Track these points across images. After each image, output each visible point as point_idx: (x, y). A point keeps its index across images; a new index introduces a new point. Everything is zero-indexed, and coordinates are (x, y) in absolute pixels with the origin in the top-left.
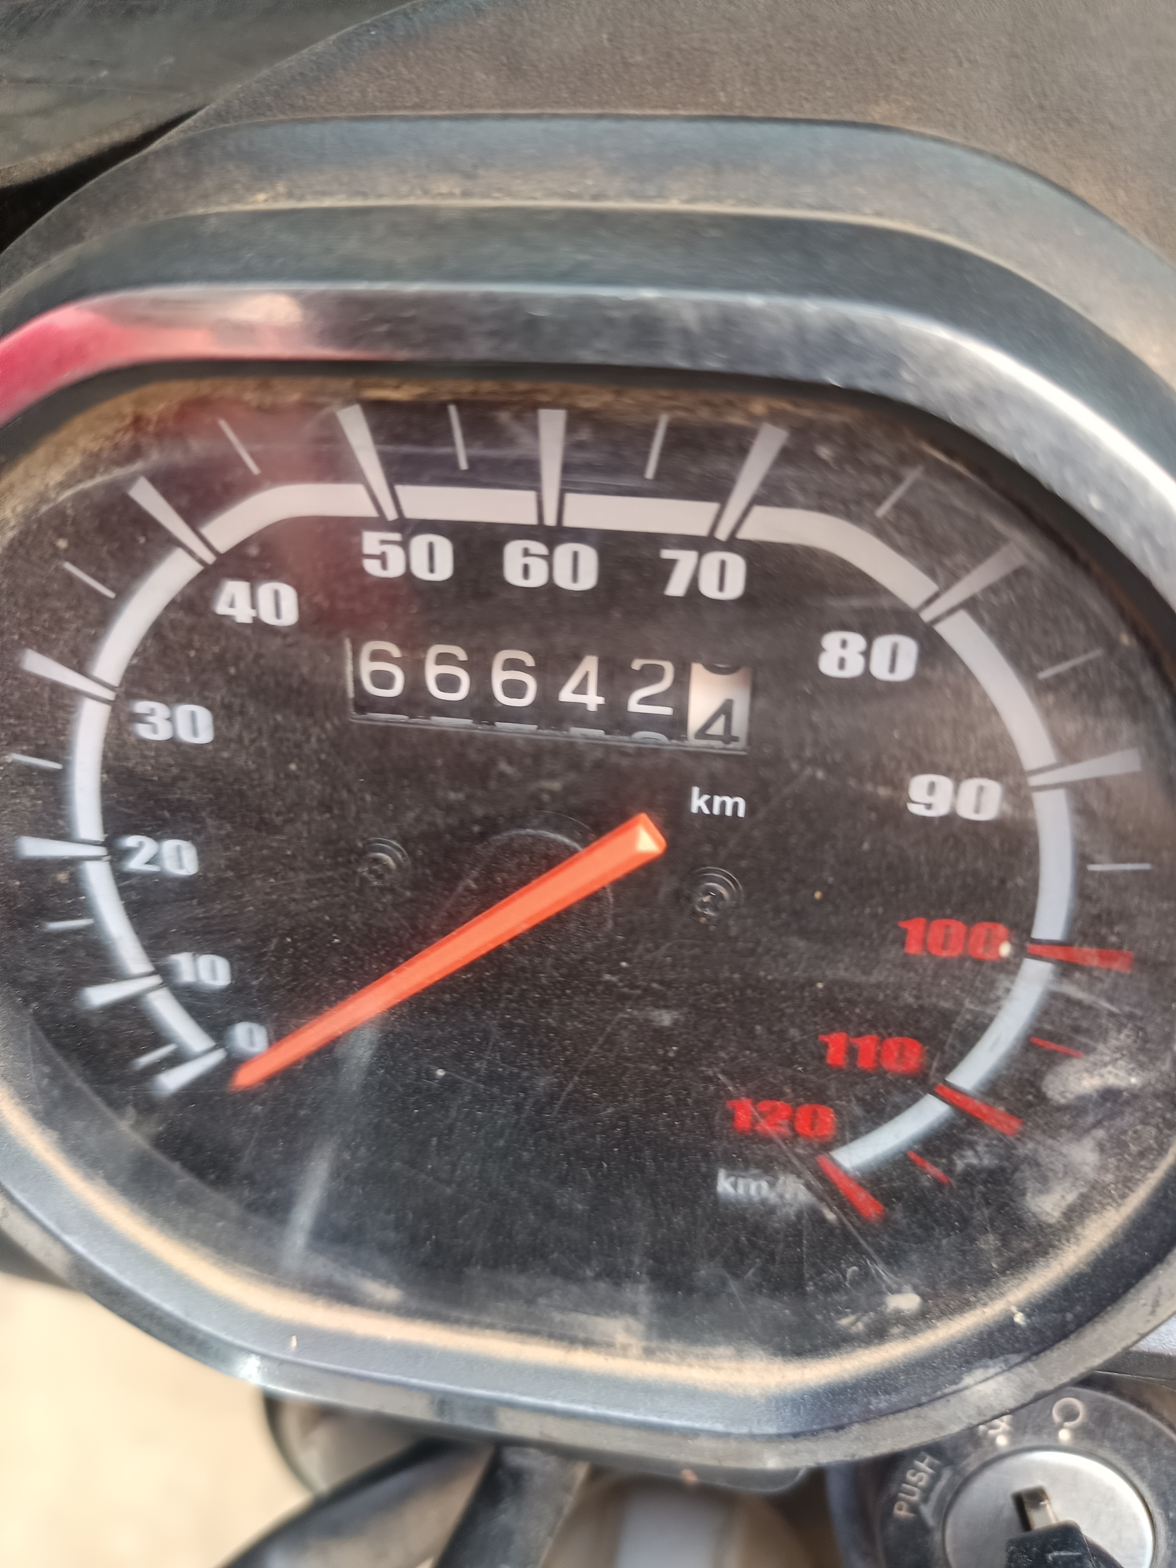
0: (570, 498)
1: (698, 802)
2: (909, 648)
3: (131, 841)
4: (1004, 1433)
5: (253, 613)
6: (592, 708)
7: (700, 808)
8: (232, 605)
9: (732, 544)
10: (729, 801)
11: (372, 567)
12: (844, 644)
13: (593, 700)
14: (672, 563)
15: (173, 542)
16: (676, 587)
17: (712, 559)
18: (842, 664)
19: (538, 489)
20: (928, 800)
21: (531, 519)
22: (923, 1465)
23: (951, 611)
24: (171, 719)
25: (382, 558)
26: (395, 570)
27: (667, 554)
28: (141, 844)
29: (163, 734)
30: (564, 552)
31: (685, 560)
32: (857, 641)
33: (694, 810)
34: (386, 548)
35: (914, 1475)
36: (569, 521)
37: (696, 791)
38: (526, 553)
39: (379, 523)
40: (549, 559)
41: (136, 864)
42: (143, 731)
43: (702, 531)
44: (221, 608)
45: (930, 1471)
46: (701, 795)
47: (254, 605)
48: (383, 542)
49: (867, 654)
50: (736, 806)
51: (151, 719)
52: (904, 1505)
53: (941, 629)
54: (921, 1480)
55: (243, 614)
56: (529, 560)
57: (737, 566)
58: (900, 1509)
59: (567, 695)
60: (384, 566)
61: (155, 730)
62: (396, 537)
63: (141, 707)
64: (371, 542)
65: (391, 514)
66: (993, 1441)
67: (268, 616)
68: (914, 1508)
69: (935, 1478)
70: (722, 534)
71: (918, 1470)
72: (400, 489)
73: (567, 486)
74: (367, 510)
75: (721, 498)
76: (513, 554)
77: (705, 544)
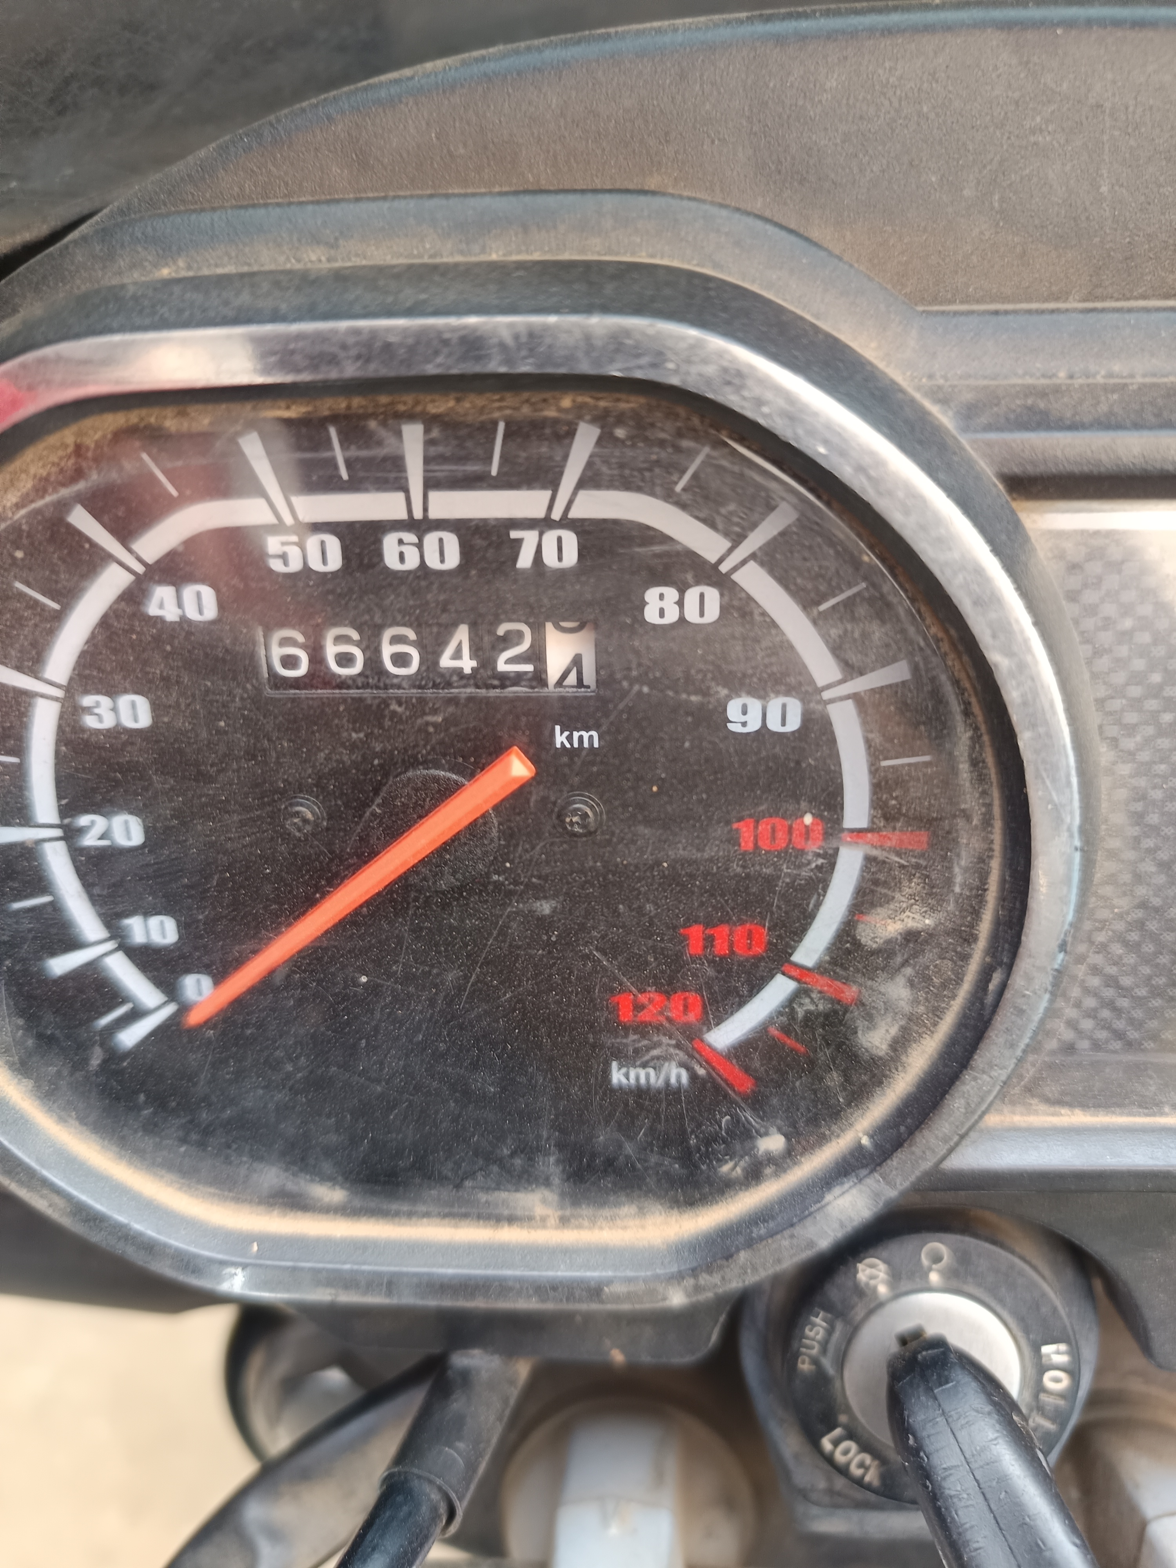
0: (432, 494)
1: (560, 739)
2: (713, 595)
3: (84, 820)
4: (883, 1282)
5: (180, 612)
6: (467, 671)
7: (562, 743)
8: (161, 606)
9: (566, 523)
10: (586, 735)
11: (276, 566)
12: (662, 597)
13: (467, 664)
14: (519, 542)
15: (107, 557)
16: (525, 560)
17: (551, 536)
18: (662, 613)
19: (406, 491)
20: (743, 719)
21: (403, 515)
22: (818, 1320)
23: (744, 563)
24: (114, 709)
25: (284, 557)
26: (295, 566)
27: (514, 534)
28: (93, 823)
29: (108, 723)
30: (431, 539)
31: (529, 538)
32: (671, 593)
33: (558, 745)
34: (286, 548)
35: (811, 1330)
36: (433, 514)
37: (558, 728)
38: (401, 542)
39: (279, 528)
40: (420, 546)
41: (90, 840)
42: (90, 722)
43: (540, 513)
45: (824, 1324)
46: (562, 733)
47: (180, 605)
48: (284, 544)
49: (680, 603)
50: (591, 737)
51: (96, 711)
52: (807, 1359)
53: (735, 577)
54: (817, 1333)
55: (171, 614)
56: (404, 548)
57: (570, 540)
58: (803, 1363)
59: (446, 661)
60: (286, 564)
61: (100, 718)
62: (294, 538)
63: (88, 701)
64: (273, 544)
65: (288, 520)
66: (875, 1290)
67: (192, 614)
68: (815, 1362)
69: (830, 1332)
70: (556, 515)
71: (814, 1325)
72: (295, 499)
73: (430, 484)
74: (268, 518)
75: (553, 483)
76: (390, 544)
77: (544, 524)
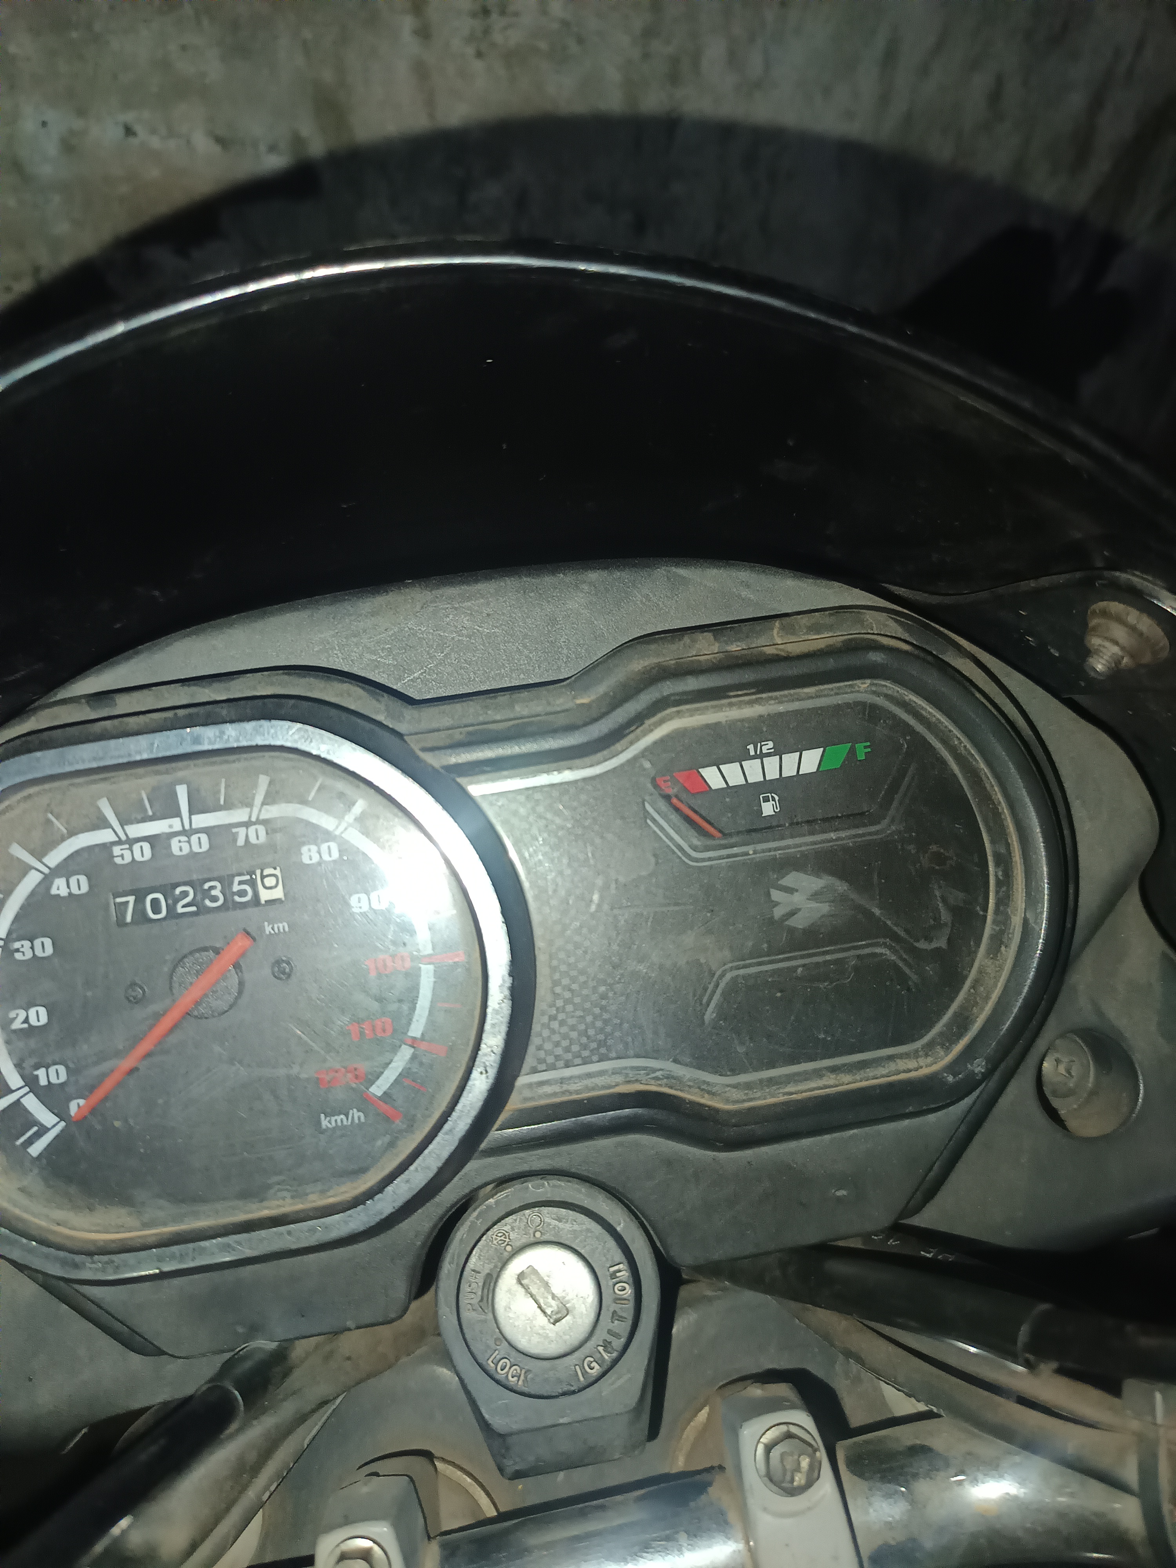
0: (193, 817)
2: (334, 846)
3: (15, 1014)
5: (68, 890)
7: (270, 931)
8: (58, 889)
9: (259, 822)
10: (281, 925)
11: (118, 861)
12: (309, 850)
14: (237, 833)
15: (30, 868)
16: (241, 842)
17: (252, 830)
18: (311, 858)
19: (181, 817)
20: (359, 905)
21: (180, 829)
23: (346, 829)
24: (32, 948)
25: (122, 856)
26: (128, 859)
27: (234, 830)
28: (19, 1014)
29: (29, 955)
30: (194, 838)
31: (242, 831)
32: (314, 848)
33: (268, 933)
34: (123, 852)
36: (194, 826)
37: (267, 924)
38: (180, 841)
39: (120, 842)
40: (189, 842)
41: (16, 1026)
42: (20, 956)
43: (245, 818)
44: (54, 891)
46: (269, 926)
47: (68, 887)
48: (121, 850)
49: (319, 852)
50: (284, 926)
51: (21, 950)
53: (344, 836)
55: (64, 892)
56: (181, 844)
57: (262, 830)
60: (123, 859)
61: (24, 953)
62: (127, 846)
63: (16, 942)
64: (117, 851)
65: (123, 838)
67: (75, 891)
70: (254, 819)
72: (126, 827)
73: (191, 813)
74: (114, 838)
75: (250, 805)
76: (175, 844)
77: (247, 824)
